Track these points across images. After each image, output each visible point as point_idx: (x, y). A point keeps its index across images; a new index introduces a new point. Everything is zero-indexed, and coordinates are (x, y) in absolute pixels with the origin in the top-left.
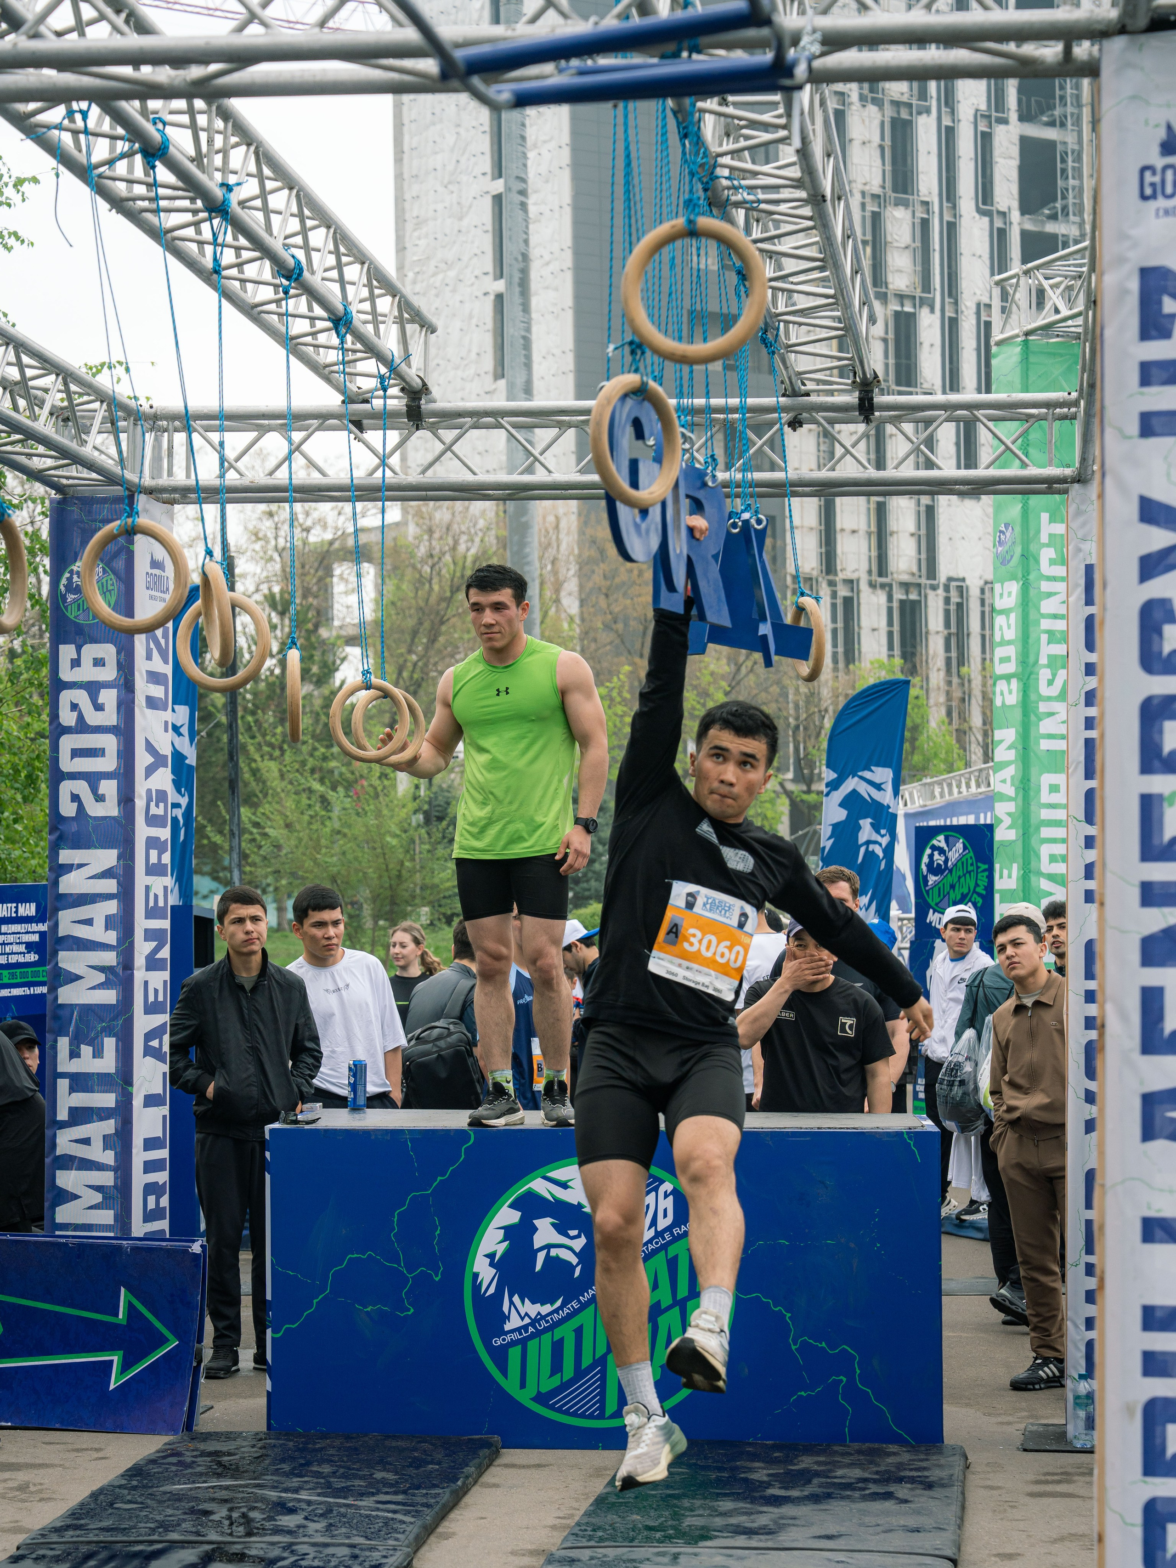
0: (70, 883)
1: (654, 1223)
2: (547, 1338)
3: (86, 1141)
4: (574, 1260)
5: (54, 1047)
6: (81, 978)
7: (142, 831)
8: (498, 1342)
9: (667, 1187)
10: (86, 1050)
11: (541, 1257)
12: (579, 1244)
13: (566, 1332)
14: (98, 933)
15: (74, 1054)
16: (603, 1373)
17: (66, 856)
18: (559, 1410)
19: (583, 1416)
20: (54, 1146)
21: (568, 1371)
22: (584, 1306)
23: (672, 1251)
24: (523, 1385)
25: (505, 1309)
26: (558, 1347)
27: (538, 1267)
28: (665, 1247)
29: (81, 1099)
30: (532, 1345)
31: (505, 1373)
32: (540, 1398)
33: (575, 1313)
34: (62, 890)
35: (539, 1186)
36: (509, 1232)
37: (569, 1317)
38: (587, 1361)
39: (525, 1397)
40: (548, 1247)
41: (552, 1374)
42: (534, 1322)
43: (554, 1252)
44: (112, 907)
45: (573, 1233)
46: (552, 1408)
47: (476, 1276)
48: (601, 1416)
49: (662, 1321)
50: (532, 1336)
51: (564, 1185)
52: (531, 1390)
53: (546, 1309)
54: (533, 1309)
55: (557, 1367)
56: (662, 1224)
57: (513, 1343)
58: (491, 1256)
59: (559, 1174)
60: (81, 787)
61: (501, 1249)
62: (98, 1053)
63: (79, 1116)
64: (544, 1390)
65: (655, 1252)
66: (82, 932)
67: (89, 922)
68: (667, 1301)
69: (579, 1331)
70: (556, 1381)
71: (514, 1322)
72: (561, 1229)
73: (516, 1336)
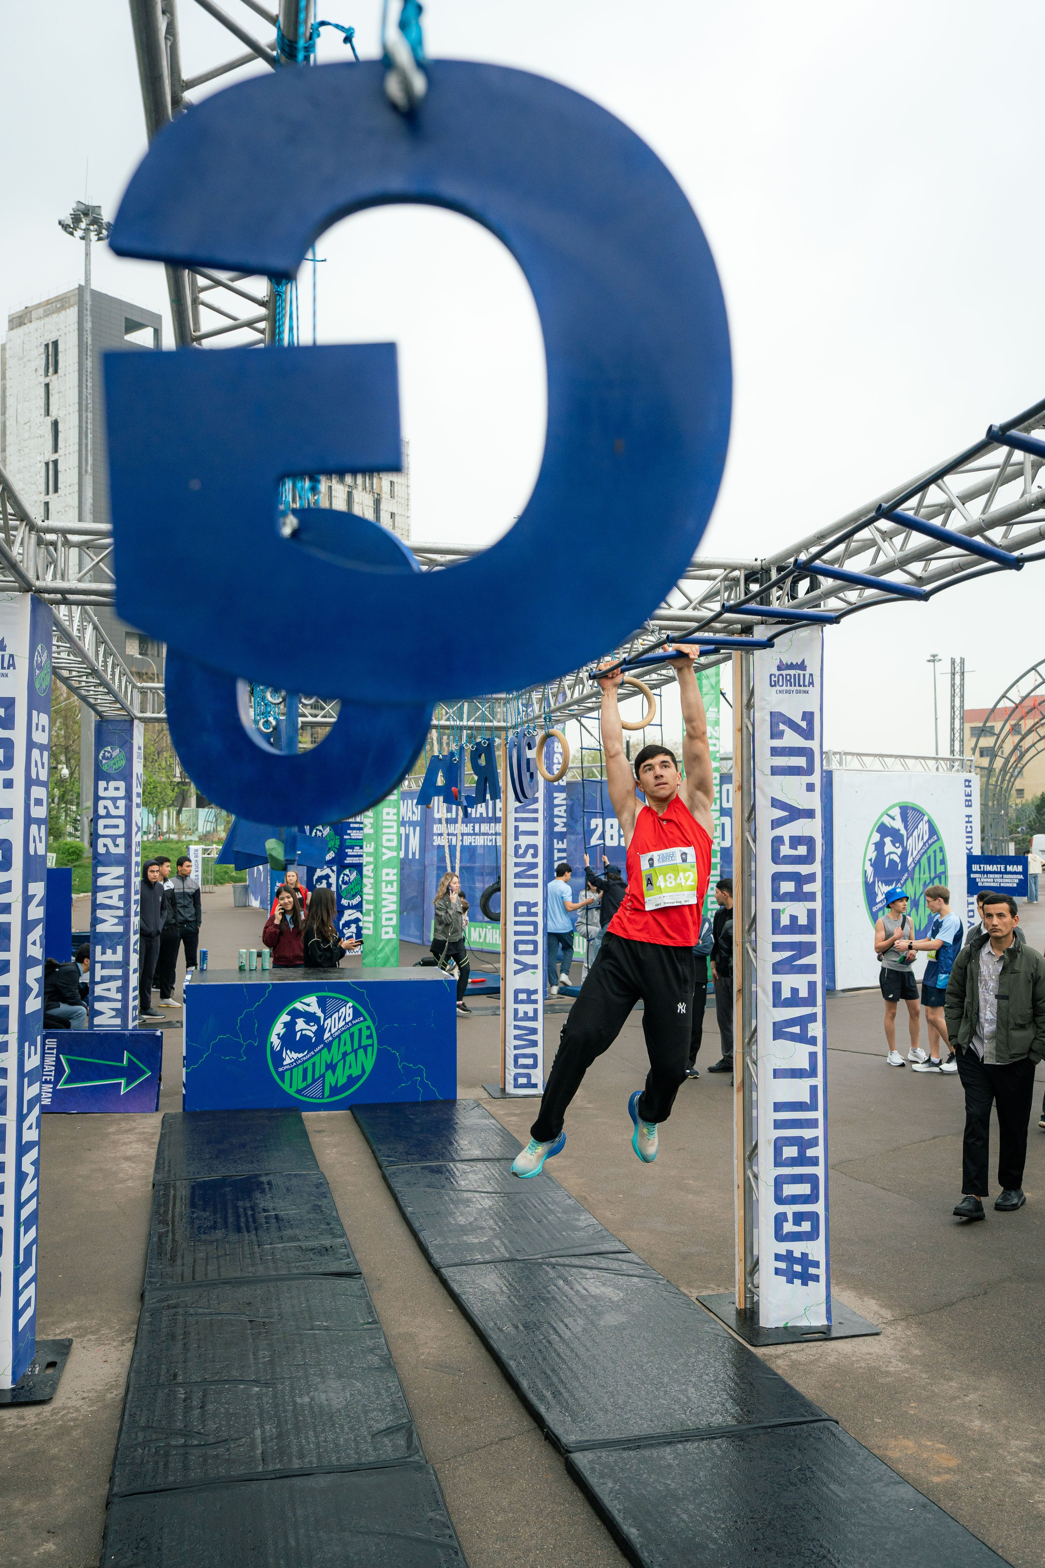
0: (101, 882)
1: (345, 1019)
2: (301, 1067)
3: (109, 990)
4: (312, 1035)
5: (94, 951)
6: (106, 921)
7: (135, 859)
8: (280, 1069)
9: (350, 1004)
10: (109, 951)
11: (299, 1034)
12: (314, 1028)
13: (309, 1064)
14: (115, 902)
15: (103, 953)
16: (324, 1080)
17: (100, 870)
18: (306, 1096)
19: (315, 1098)
20: (93, 992)
21: (310, 1080)
22: (316, 1054)
23: (352, 1030)
24: (291, 1087)
25: (284, 1056)
26: (305, 1071)
27: (298, 1038)
28: (349, 1029)
29: (107, 972)
30: (295, 1070)
31: (283, 1082)
32: (298, 1092)
33: (313, 1056)
34: (98, 884)
35: (298, 1005)
36: (286, 1025)
37: (310, 1058)
38: (317, 1076)
39: (292, 1092)
40: (302, 1030)
41: (303, 1081)
42: (296, 1061)
43: (304, 1032)
44: (121, 891)
45: (312, 1024)
46: (303, 1095)
47: (272, 1043)
48: (323, 1098)
49: (347, 1058)
50: (295, 1066)
51: (308, 1005)
52: (294, 1088)
53: (301, 1055)
54: (295, 1056)
55: (305, 1078)
56: (348, 1019)
57: (287, 1070)
58: (278, 1035)
59: (306, 1000)
60: (108, 841)
61: (282, 1032)
62: (114, 952)
63: (104, 980)
64: (299, 1088)
65: (345, 1031)
66: (108, 902)
67: (111, 897)
68: (349, 1050)
69: (314, 1064)
70: (304, 1084)
71: (287, 1061)
72: (307, 1023)
73: (288, 1067)
